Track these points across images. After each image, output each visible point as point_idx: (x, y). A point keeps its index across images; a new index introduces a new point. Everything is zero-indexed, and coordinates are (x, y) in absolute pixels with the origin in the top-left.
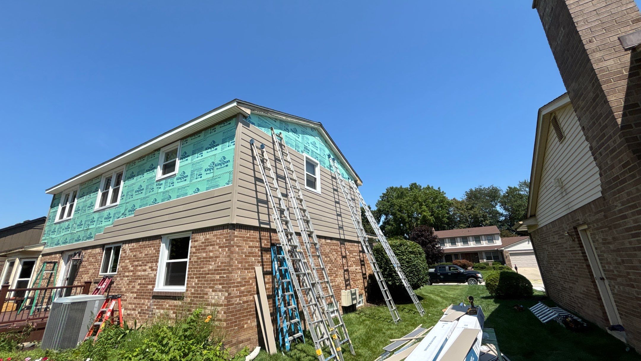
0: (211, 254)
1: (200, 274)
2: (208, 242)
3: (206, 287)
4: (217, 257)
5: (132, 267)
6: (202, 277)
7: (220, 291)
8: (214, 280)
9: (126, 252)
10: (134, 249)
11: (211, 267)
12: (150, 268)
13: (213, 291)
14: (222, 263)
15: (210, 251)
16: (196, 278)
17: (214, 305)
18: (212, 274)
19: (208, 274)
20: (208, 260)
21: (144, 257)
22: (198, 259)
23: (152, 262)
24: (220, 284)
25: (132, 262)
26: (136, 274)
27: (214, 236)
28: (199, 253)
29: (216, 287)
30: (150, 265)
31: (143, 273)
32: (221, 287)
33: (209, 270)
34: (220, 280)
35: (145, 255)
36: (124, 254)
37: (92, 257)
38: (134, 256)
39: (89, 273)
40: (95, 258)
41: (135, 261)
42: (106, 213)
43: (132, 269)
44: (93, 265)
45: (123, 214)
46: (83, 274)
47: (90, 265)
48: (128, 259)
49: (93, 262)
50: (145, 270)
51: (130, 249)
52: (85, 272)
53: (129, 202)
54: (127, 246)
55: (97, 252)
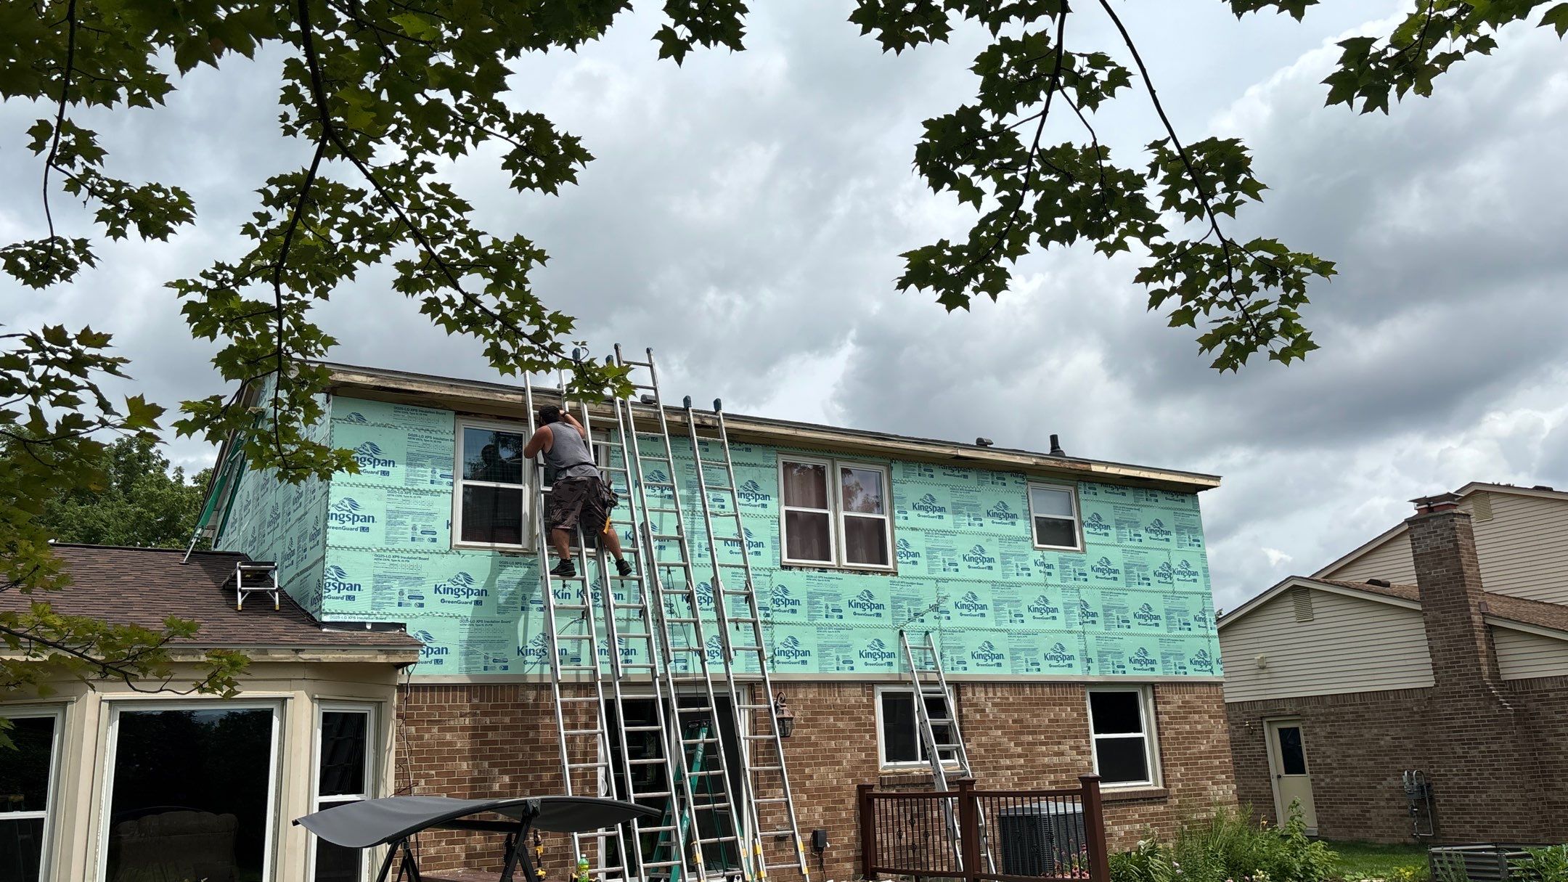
0: (1199, 727)
1: (1186, 759)
2: (1189, 707)
3: (1202, 779)
4: (1208, 732)
5: (1016, 745)
6: (1191, 764)
7: (1224, 783)
8: (1211, 768)
9: (983, 711)
10: (1010, 704)
11: (1202, 748)
12: (1071, 748)
13: (1213, 784)
14: (1218, 741)
15: (1199, 723)
16: (1182, 765)
17: (1220, 803)
18: (1206, 758)
19: (1201, 758)
20: (1194, 736)
21: (1047, 726)
22: (1176, 733)
23: (1076, 737)
24: (1222, 773)
25: (1015, 735)
26: (1038, 763)
27: (1197, 697)
28: (1176, 724)
29: (1217, 777)
30: (1072, 742)
31: (1056, 760)
32: (1224, 776)
33: (1201, 752)
34: (1221, 767)
35: (1050, 721)
36: (978, 716)
37: (830, 713)
38: (1014, 721)
39: (839, 763)
40: (851, 719)
41: (1022, 733)
42: (852, 586)
43: (1019, 750)
44: (849, 738)
45: (935, 608)
46: (808, 765)
47: (830, 739)
48: (997, 728)
49: (843, 731)
50: (1062, 754)
51: (994, 705)
52: (813, 758)
53: (945, 580)
54: (980, 694)
55: (853, 701)
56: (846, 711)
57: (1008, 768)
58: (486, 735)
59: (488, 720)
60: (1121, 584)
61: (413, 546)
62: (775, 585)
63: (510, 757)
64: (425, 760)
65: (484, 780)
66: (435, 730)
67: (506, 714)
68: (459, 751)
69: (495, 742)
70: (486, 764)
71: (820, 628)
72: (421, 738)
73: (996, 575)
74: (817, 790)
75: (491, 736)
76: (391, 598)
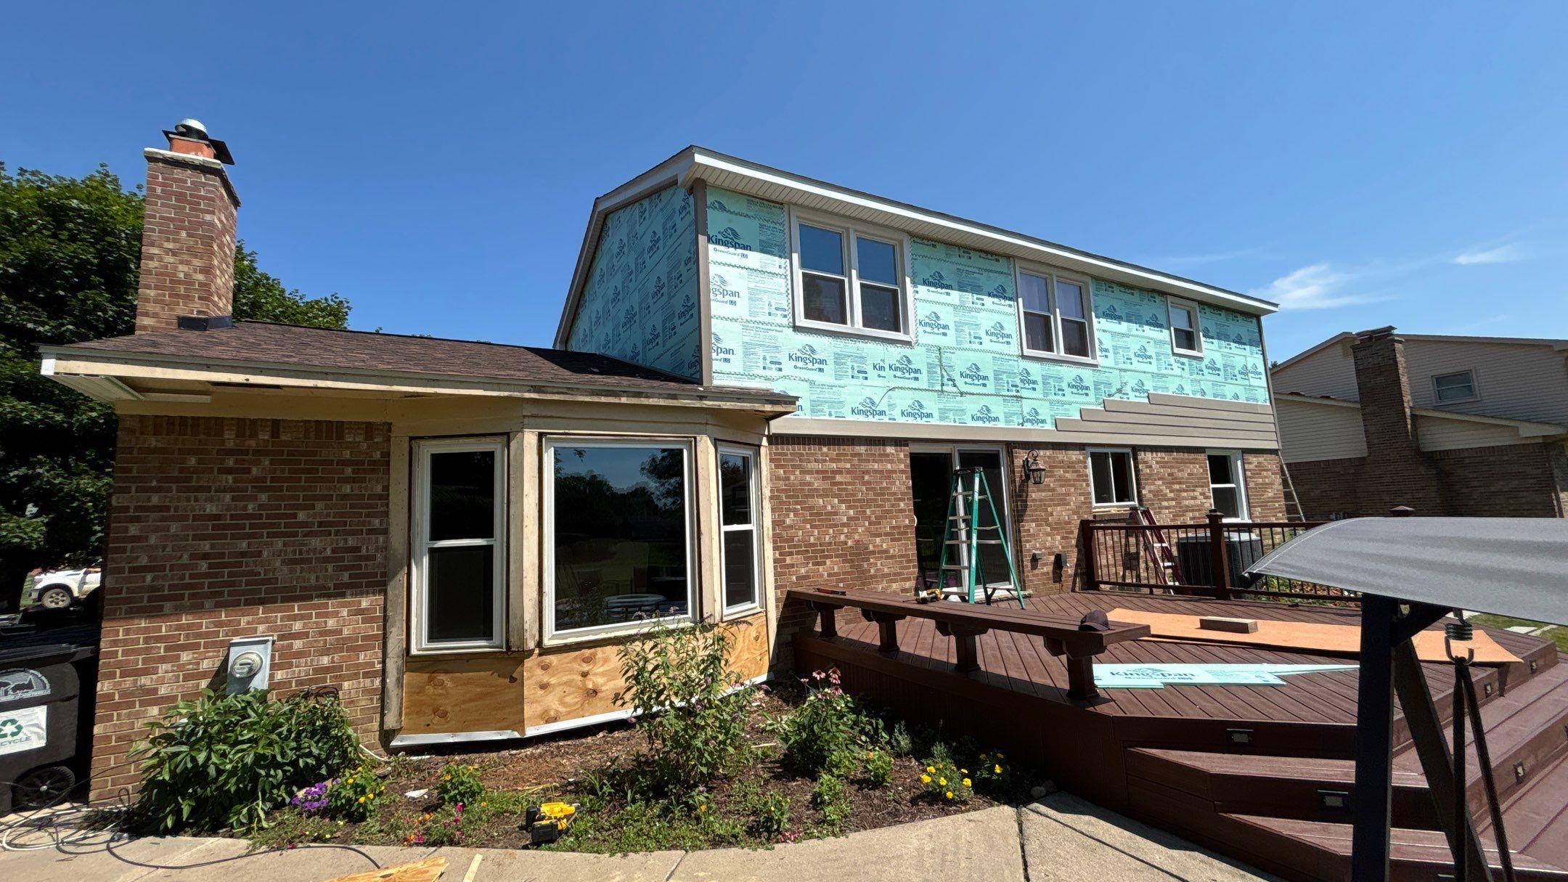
0: (1267, 480)
1: (1260, 502)
2: (1261, 467)
4: (1272, 484)
5: (1170, 491)
9: (1151, 467)
10: (1165, 462)
11: (1270, 495)
12: (1201, 494)
14: (1277, 490)
15: (1266, 477)
18: (1272, 501)
19: (1269, 502)
20: (1264, 487)
21: (1187, 478)
22: (1255, 485)
23: (1201, 486)
24: (1280, 512)
25: (1169, 484)
26: (1183, 504)
27: (1265, 460)
28: (1255, 478)
29: (1278, 515)
30: (1200, 490)
32: (1282, 515)
33: (1269, 498)
34: (1279, 508)
35: (1188, 474)
36: (1148, 471)
37: (1061, 467)
38: (1169, 475)
39: (1068, 504)
40: (1073, 472)
41: (1174, 483)
42: (1069, 373)
43: (1172, 495)
44: (1074, 485)
45: (1119, 391)
46: (1050, 506)
47: (1062, 486)
48: (1159, 479)
49: (1070, 480)
50: (1195, 498)
51: (1157, 462)
52: (1052, 500)
53: (1125, 371)
54: (1149, 455)
55: (1074, 458)
56: (1070, 466)
57: (1167, 508)
58: (834, 478)
59: (834, 465)
60: (1221, 379)
61: (768, 319)
62: (1021, 369)
63: (853, 495)
64: (792, 497)
65: (836, 514)
66: (798, 473)
67: (846, 461)
68: (817, 490)
69: (841, 483)
70: (836, 500)
71: (1051, 403)
72: (788, 479)
73: (1153, 368)
74: (1056, 523)
75: (838, 478)
76: (756, 362)
